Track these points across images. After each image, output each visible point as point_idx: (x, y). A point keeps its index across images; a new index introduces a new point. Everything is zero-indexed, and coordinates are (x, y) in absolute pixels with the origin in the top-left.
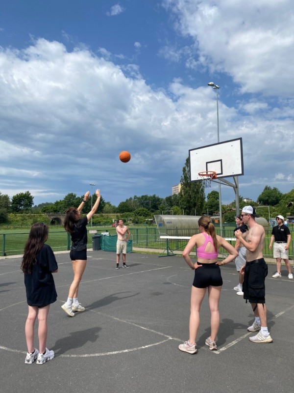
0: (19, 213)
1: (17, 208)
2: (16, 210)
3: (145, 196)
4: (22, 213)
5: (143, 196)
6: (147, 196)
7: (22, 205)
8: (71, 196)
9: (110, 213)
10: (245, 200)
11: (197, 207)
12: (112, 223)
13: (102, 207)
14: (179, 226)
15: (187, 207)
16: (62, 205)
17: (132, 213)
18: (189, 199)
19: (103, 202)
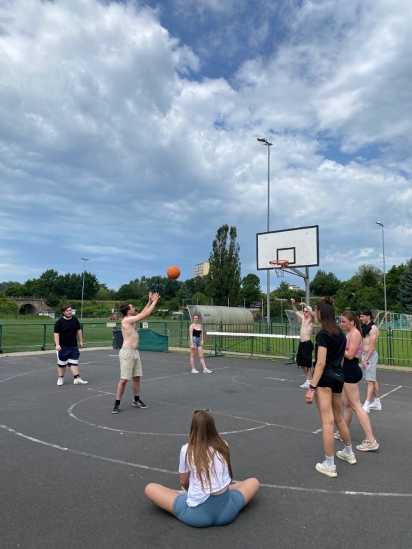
6: (160, 278)
8: (50, 274)
9: (106, 299)
10: (291, 288)
11: (229, 295)
12: (110, 314)
13: (95, 291)
14: (218, 320)
15: (217, 295)
16: (36, 286)
17: (138, 300)
18: (219, 283)
19: (97, 284)
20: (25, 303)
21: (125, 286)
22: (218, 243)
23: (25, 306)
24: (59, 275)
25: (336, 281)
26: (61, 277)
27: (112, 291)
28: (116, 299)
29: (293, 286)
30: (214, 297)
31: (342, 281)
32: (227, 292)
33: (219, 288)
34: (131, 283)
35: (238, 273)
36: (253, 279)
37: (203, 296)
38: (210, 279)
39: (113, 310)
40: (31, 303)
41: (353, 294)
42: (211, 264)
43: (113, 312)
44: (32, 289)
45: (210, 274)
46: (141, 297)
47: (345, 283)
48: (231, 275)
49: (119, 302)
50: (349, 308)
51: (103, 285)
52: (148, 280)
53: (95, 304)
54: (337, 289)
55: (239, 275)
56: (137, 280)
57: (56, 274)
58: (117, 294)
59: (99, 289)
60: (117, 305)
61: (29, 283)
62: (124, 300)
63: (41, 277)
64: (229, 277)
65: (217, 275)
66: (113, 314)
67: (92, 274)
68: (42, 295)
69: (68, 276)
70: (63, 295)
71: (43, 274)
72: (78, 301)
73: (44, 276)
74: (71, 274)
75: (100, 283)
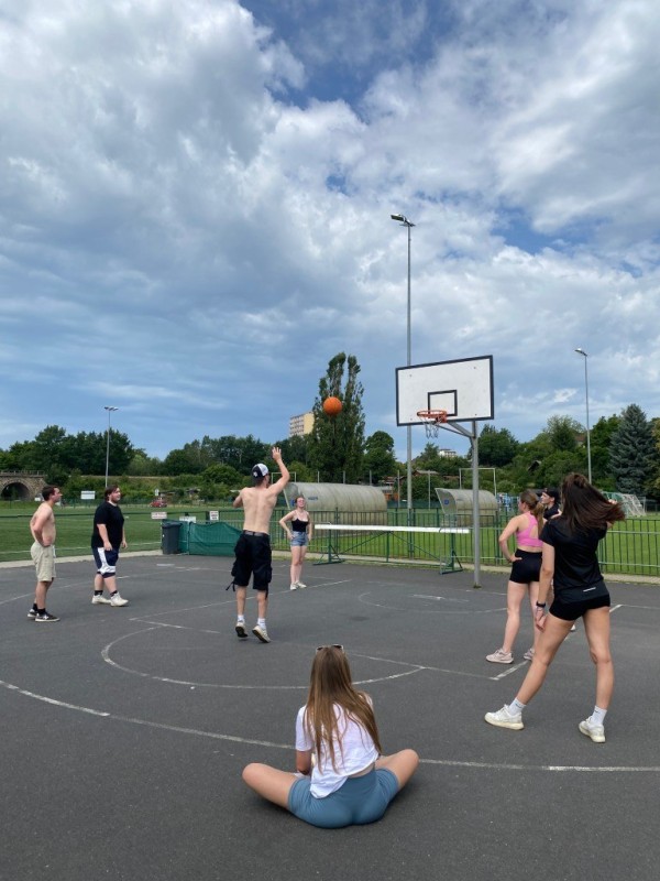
3: (229, 438)
6: (234, 438)
8: (53, 433)
9: (145, 474)
10: (442, 453)
11: (346, 466)
12: (152, 497)
13: (128, 461)
14: (331, 505)
15: (326, 465)
16: (29, 454)
17: (198, 476)
18: (330, 447)
19: (130, 450)
20: (12, 481)
21: (177, 452)
22: (328, 382)
23: (11, 486)
24: (66, 435)
25: (512, 441)
26: (71, 437)
27: (155, 460)
28: (162, 474)
29: (446, 450)
30: (321, 469)
31: (522, 442)
32: (343, 461)
33: (329, 454)
34: (187, 446)
35: (360, 430)
36: (383, 440)
37: (304, 467)
38: (316, 440)
39: (157, 492)
40: (22, 481)
41: (539, 462)
42: (316, 416)
43: (157, 494)
44: (22, 456)
45: (314, 432)
46: (204, 469)
47: (525, 445)
48: (349, 434)
49: (166, 478)
50: (532, 484)
51: (140, 452)
52: (214, 442)
53: (126, 481)
54: (514, 455)
55: (361, 433)
56: (196, 443)
57: (62, 433)
58: (162, 465)
59: (133, 457)
60: (162, 483)
61: (17, 449)
62: (175, 475)
63: (37, 439)
64: (345, 437)
65: (326, 433)
66: (157, 498)
67: (121, 432)
68: (39, 468)
69: (81, 436)
70: (72, 467)
71: (41, 434)
72: (100, 477)
73: (41, 437)
74: (88, 433)
75: (135, 448)
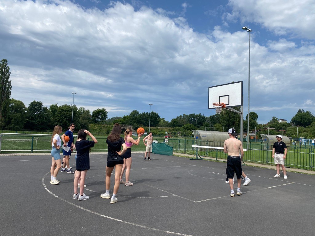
0: (97, 124)
1: (95, 120)
2: (94, 121)
3: (192, 114)
4: (99, 124)
5: (191, 115)
6: (194, 115)
7: (99, 118)
8: (135, 113)
12: (165, 135)
14: (212, 139)
16: (128, 119)
18: (229, 118)
19: (159, 118)
21: (174, 119)
24: (139, 113)
27: (167, 122)
29: (282, 120)
30: (225, 126)
32: (233, 123)
33: (228, 121)
34: (178, 117)
36: (254, 115)
39: (166, 132)
40: (125, 128)
49: (171, 128)
51: (163, 119)
52: (187, 116)
54: (312, 122)
56: (181, 116)
58: (169, 124)
59: (160, 121)
60: (169, 130)
63: (130, 114)
67: (156, 113)
68: (131, 124)
69: (144, 114)
